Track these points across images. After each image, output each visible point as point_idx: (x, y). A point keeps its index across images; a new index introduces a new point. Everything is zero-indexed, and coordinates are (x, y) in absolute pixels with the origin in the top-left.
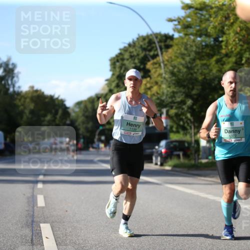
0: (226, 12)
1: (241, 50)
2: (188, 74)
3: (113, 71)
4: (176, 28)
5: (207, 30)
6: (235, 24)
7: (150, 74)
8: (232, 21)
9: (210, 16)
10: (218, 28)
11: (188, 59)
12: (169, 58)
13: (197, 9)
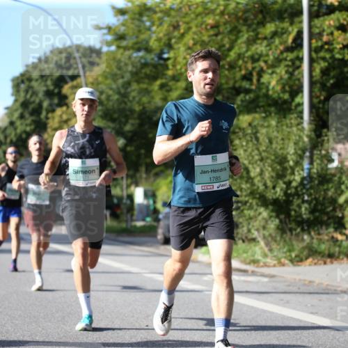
0: (174, 20)
2: (121, 104)
3: (16, 95)
6: (186, 35)
8: (182, 31)
9: (153, 24)
10: (163, 41)
11: (120, 81)
12: (94, 79)
13: (135, 14)
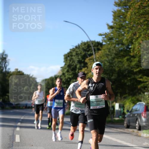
0: (134, 31)
3: (65, 62)
4: (103, 40)
5: (122, 41)
6: (139, 38)
7: (87, 65)
8: (137, 36)
9: (125, 33)
10: (129, 40)
11: (110, 57)
12: (99, 56)
13: (117, 28)
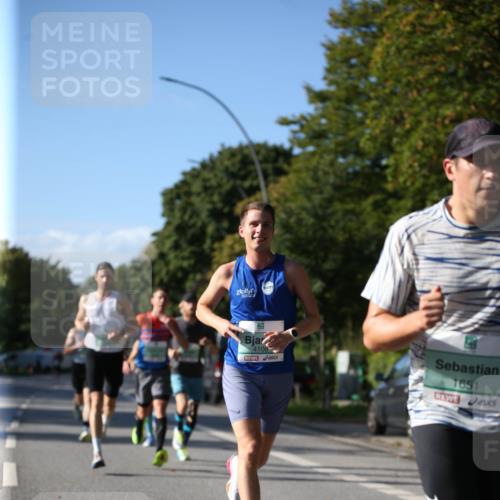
0: (397, 109)
1: (425, 185)
3: (168, 216)
4: (295, 138)
5: (357, 144)
6: (413, 133)
8: (408, 126)
9: (366, 115)
10: (380, 140)
12: (280, 195)
